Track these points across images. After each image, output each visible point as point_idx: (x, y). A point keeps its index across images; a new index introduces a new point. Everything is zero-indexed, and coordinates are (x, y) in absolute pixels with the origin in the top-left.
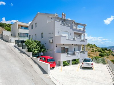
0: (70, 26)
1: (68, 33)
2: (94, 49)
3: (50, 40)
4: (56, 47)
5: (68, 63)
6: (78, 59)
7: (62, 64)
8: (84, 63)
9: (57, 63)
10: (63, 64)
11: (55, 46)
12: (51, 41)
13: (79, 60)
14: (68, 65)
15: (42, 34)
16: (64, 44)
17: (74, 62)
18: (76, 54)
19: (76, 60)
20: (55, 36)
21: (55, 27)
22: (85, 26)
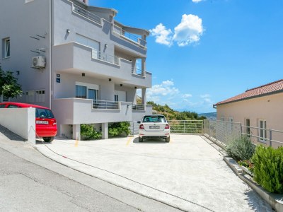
0: (102, 25)
1: (98, 44)
2: (166, 113)
3: (35, 59)
4: (58, 80)
5: (98, 133)
6: (127, 124)
7: (77, 133)
8: (144, 126)
9: (62, 130)
10: (81, 132)
11: (55, 77)
12: (41, 63)
13: (129, 125)
14: (97, 138)
15: (7, 41)
16: (83, 75)
17: (115, 132)
18: (122, 108)
19: (122, 125)
20: (55, 45)
21: (55, 15)
22: (145, 36)
